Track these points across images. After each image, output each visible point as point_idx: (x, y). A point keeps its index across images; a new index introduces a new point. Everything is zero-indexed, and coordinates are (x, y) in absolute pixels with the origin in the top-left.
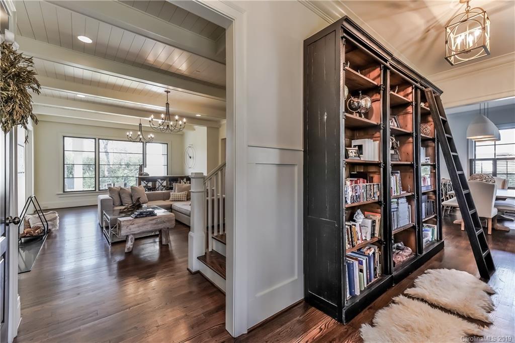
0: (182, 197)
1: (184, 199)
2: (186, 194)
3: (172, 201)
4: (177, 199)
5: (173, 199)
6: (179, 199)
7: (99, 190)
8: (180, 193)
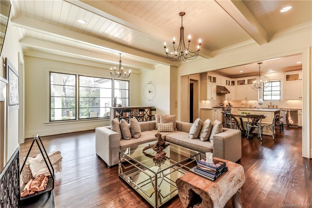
0: (170, 128)
1: (172, 130)
2: (173, 124)
3: (161, 132)
4: (166, 130)
5: (162, 130)
6: (168, 130)
7: (79, 119)
8: (165, 124)
